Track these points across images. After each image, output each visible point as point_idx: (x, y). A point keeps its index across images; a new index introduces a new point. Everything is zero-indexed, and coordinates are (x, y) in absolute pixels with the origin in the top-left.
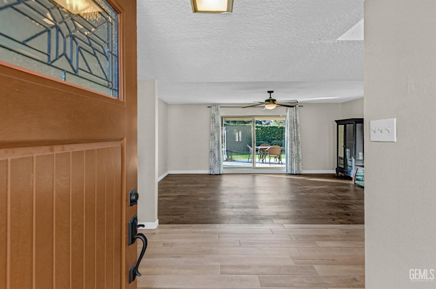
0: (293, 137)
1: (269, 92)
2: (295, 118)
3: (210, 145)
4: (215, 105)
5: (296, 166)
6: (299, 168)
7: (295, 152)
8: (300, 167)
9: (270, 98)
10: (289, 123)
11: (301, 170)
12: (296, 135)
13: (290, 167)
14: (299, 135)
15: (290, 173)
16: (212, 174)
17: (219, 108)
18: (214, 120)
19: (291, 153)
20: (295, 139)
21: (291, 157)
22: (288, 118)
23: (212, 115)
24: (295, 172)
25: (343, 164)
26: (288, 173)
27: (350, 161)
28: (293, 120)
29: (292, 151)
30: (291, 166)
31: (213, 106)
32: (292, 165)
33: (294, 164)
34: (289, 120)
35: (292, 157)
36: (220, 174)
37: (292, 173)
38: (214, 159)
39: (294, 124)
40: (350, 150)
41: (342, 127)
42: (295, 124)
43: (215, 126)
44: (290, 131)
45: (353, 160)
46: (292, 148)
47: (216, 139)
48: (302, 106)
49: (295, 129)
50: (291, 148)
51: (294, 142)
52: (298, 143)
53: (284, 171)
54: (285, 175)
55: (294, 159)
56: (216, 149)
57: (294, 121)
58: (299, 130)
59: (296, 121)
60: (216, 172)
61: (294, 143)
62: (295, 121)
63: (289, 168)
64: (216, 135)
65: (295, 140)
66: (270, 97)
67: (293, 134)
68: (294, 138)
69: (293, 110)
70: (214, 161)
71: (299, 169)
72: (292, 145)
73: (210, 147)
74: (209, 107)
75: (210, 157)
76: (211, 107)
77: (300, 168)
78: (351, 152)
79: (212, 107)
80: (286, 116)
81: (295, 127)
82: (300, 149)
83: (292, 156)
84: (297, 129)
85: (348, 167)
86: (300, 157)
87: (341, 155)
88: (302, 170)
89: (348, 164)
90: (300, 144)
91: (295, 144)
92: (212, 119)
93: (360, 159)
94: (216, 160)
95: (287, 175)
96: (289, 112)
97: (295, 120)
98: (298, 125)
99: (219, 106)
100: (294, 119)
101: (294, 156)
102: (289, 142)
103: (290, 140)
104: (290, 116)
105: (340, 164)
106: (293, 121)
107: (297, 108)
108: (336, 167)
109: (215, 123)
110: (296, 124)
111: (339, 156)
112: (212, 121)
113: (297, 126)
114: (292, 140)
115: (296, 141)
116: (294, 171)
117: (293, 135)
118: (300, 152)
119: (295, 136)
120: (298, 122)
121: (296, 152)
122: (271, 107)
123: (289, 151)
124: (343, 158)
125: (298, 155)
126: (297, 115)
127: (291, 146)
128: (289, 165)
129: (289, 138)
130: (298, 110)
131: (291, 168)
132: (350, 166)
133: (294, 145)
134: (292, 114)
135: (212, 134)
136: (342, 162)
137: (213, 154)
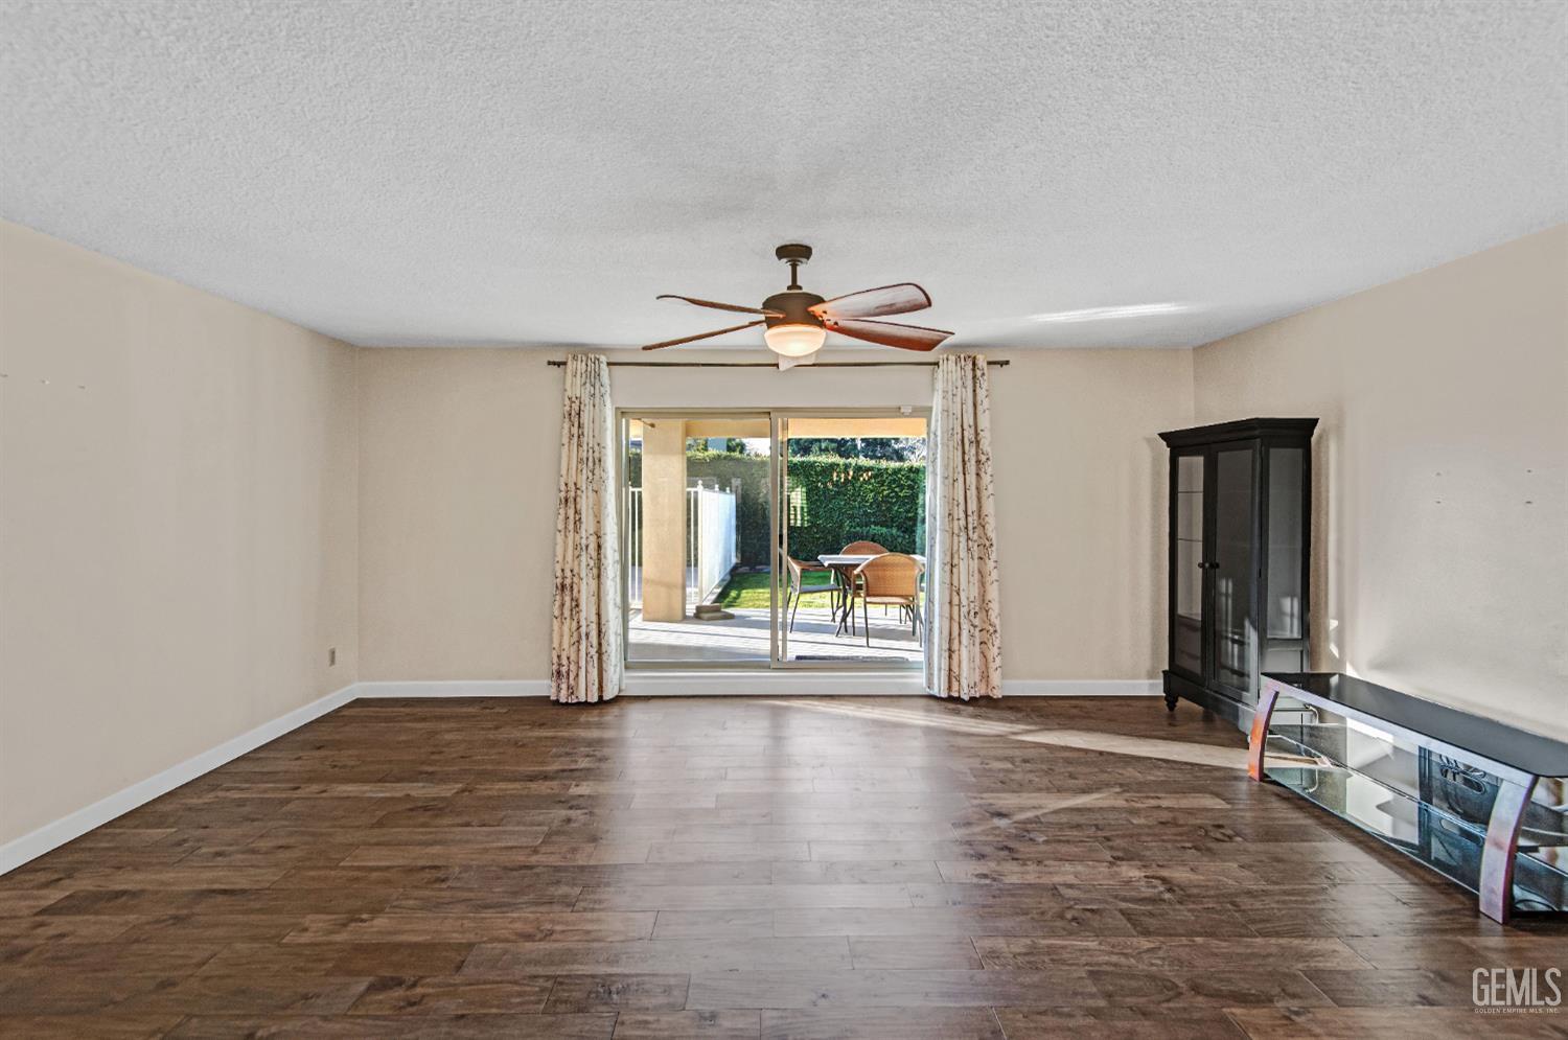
0: (962, 515)
1: (783, 252)
2: (972, 423)
3: (555, 556)
4: (585, 351)
5: (972, 660)
6: (987, 668)
7: (968, 592)
8: (993, 666)
9: (794, 285)
10: (942, 444)
11: (996, 678)
12: (975, 508)
13: (945, 666)
14: (989, 507)
15: (944, 694)
16: (563, 700)
17: (604, 366)
18: (575, 430)
19: (947, 593)
20: (970, 527)
21: (948, 615)
22: (937, 421)
23: (567, 402)
24: (966, 691)
25: (1199, 654)
26: (935, 692)
27: (1234, 641)
28: (960, 430)
29: (955, 583)
30: (950, 657)
31: (575, 358)
32: (955, 656)
33: (964, 653)
34: (942, 433)
35: (956, 617)
36: (601, 702)
37: (955, 695)
38: (574, 624)
39: (964, 453)
40: (1234, 585)
41: (1194, 465)
42: (969, 447)
43: (580, 461)
44: (943, 483)
45: (1252, 637)
46: (955, 570)
47: (588, 525)
48: (1007, 363)
49: (972, 479)
50: (948, 568)
51: (963, 539)
52: (986, 546)
53: (917, 682)
54: (923, 702)
55: (965, 626)
56: (583, 575)
57: (966, 433)
58: (986, 479)
59: (977, 434)
60: (586, 692)
61: (963, 545)
62: (969, 434)
63: (940, 669)
64: (584, 504)
65: (972, 527)
66: (790, 284)
67: (961, 500)
68: (962, 522)
69: (960, 383)
70: (575, 634)
71: (985, 677)
72: (956, 556)
73: (558, 568)
74: (554, 363)
75: (557, 613)
76: (565, 363)
77: (991, 671)
78: (1240, 596)
79: (569, 363)
80: (931, 409)
81: (972, 467)
82: (995, 575)
83: (956, 609)
84: (978, 474)
85: (1223, 672)
86: (993, 615)
87: (1192, 607)
88: (1003, 676)
89: (1223, 660)
90: (994, 548)
91: (969, 550)
92: (566, 426)
93: (1287, 635)
94: (583, 630)
95: (932, 702)
96: (940, 392)
97: (972, 431)
98: (983, 458)
99: (603, 359)
100: (965, 427)
101: (964, 610)
102: (942, 543)
103: (944, 531)
104: (946, 411)
105: (1183, 652)
106: (960, 436)
107: (979, 373)
108: (1167, 668)
109: (579, 445)
110: (973, 451)
111: (1181, 611)
112: (566, 431)
113: (978, 462)
114: (956, 531)
115: (975, 537)
116: (964, 683)
117: (962, 507)
118: (993, 593)
119: (969, 513)
120: (985, 445)
121: (974, 592)
122: (796, 343)
123: (942, 583)
124: (1199, 625)
125: (983, 608)
126: (980, 408)
127: (948, 559)
128: (940, 656)
129: (942, 518)
130: (984, 384)
131: (950, 670)
132: (1234, 672)
133: (963, 553)
134: (958, 399)
135: (566, 501)
136: (1194, 643)
137: (567, 599)
